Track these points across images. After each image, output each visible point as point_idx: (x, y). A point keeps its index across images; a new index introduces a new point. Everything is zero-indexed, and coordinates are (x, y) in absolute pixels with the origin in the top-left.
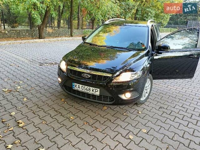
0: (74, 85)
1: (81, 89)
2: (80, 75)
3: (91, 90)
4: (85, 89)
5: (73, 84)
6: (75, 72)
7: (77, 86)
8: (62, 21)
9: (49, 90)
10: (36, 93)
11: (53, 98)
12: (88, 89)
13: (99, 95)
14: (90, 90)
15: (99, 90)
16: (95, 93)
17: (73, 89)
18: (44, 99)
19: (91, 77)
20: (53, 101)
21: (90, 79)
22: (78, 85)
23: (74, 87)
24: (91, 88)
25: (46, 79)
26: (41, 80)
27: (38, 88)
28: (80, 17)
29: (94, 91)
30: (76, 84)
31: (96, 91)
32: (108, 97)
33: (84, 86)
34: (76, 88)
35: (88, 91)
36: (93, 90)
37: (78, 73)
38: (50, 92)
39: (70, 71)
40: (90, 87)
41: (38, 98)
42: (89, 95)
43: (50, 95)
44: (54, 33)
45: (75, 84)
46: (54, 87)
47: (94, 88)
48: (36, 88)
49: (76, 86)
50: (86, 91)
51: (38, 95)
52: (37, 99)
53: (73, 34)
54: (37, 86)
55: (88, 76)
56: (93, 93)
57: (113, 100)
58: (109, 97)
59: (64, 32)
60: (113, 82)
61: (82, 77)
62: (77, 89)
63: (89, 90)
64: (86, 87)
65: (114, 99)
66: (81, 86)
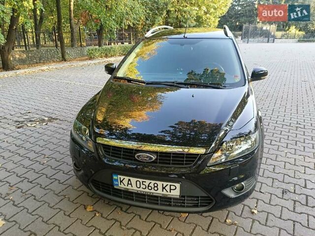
0: (117, 180)
1: (134, 188)
2: (132, 156)
3: (160, 187)
4: (144, 187)
5: (115, 177)
6: (118, 151)
7: (126, 182)
8: (42, 35)
9: (52, 187)
10: (23, 199)
11: (66, 206)
12: (153, 187)
13: (178, 197)
14: (157, 187)
15: (178, 185)
16: (169, 193)
17: (115, 187)
18: (46, 212)
19: (156, 159)
20: (69, 216)
21: (156, 163)
22: (127, 178)
23: (115, 183)
24: (160, 184)
25: (37, 159)
26: (27, 163)
27: (25, 186)
28: (74, 27)
29: (168, 188)
30: (122, 177)
31: (171, 189)
32: (198, 197)
33: (141, 180)
34: (122, 186)
35: (152, 191)
36: (163, 188)
37: (124, 152)
38: (56, 192)
39: (104, 148)
40: (156, 182)
41: (30, 214)
42: (154, 199)
43: (57, 199)
44: (31, 57)
45: (119, 176)
46: (60, 176)
47: (167, 183)
48: (20, 185)
49: (121, 182)
50: (147, 190)
51: (31, 204)
52: (28, 215)
53: (67, 57)
54: (22, 181)
55: (151, 158)
56: (165, 193)
57: (210, 203)
58: (201, 197)
59: (48, 53)
60: (208, 165)
61: (136, 160)
62: (126, 187)
63: (156, 189)
64: (148, 182)
65: (211, 200)
66: (133, 180)
